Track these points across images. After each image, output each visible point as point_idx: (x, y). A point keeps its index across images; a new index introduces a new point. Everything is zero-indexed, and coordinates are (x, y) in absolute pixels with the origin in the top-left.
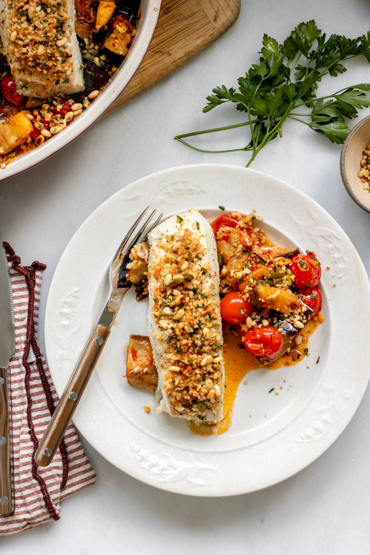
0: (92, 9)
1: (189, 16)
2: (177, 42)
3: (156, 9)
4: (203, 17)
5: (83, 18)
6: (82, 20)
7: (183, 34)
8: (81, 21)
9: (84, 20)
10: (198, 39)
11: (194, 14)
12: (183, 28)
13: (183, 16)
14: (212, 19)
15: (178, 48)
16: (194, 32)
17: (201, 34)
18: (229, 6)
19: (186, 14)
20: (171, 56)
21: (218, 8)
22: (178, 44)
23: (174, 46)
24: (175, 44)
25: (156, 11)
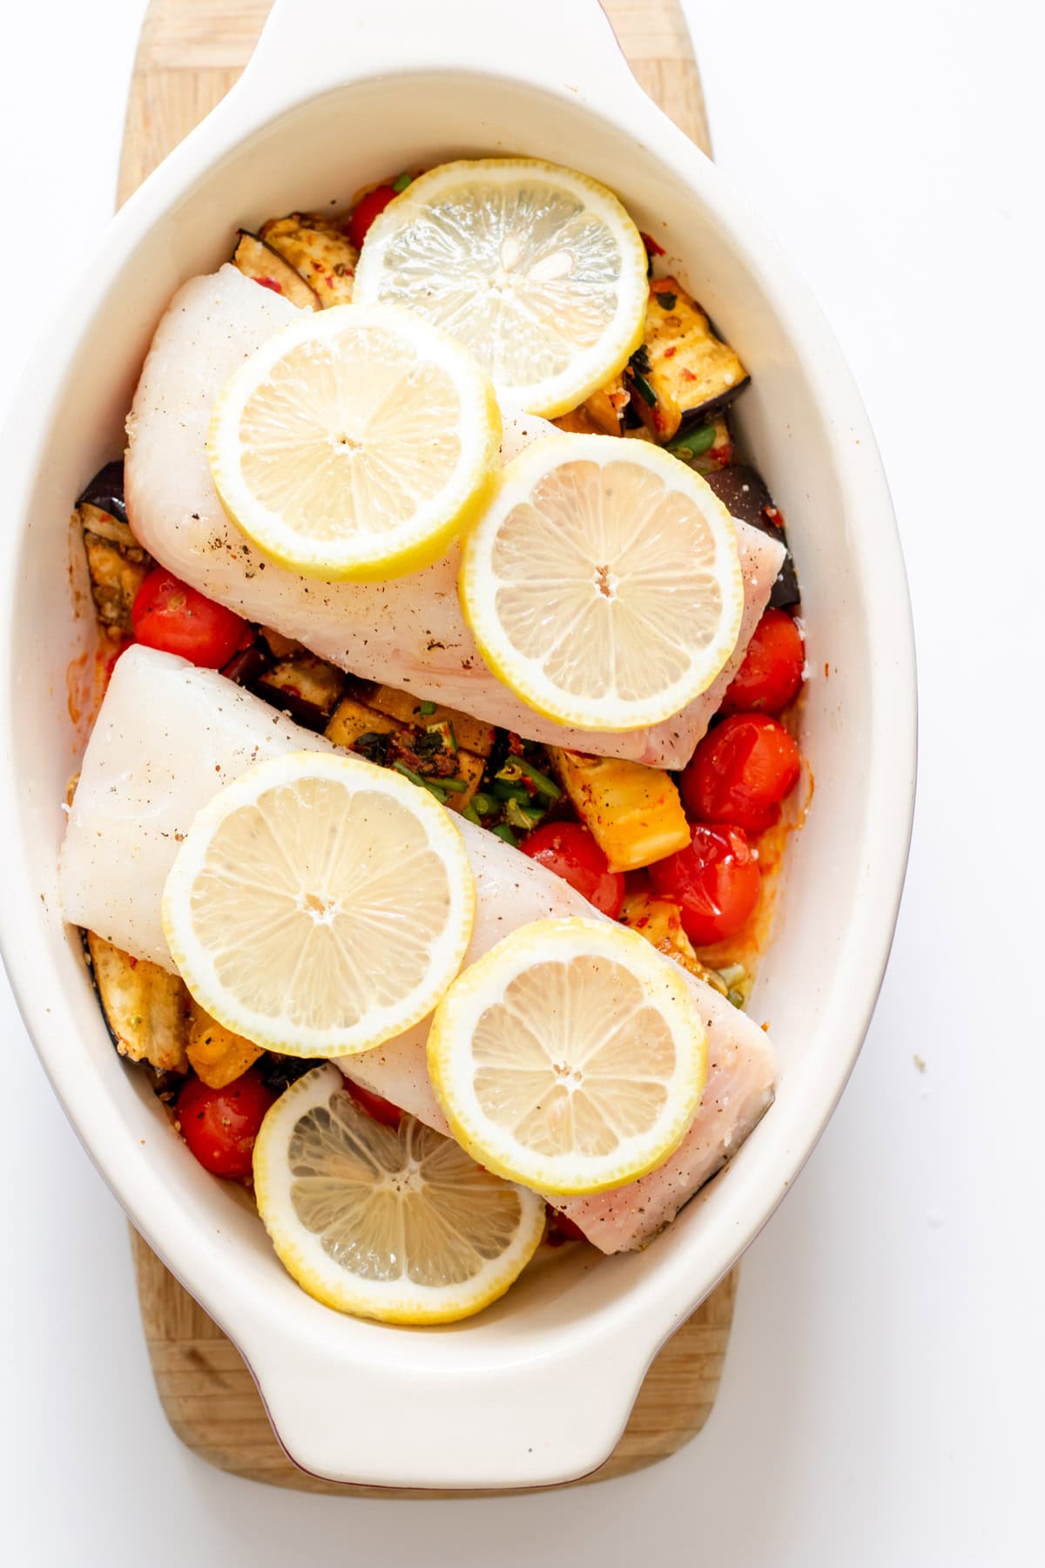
14: (202, 1347)
21: (222, 1385)
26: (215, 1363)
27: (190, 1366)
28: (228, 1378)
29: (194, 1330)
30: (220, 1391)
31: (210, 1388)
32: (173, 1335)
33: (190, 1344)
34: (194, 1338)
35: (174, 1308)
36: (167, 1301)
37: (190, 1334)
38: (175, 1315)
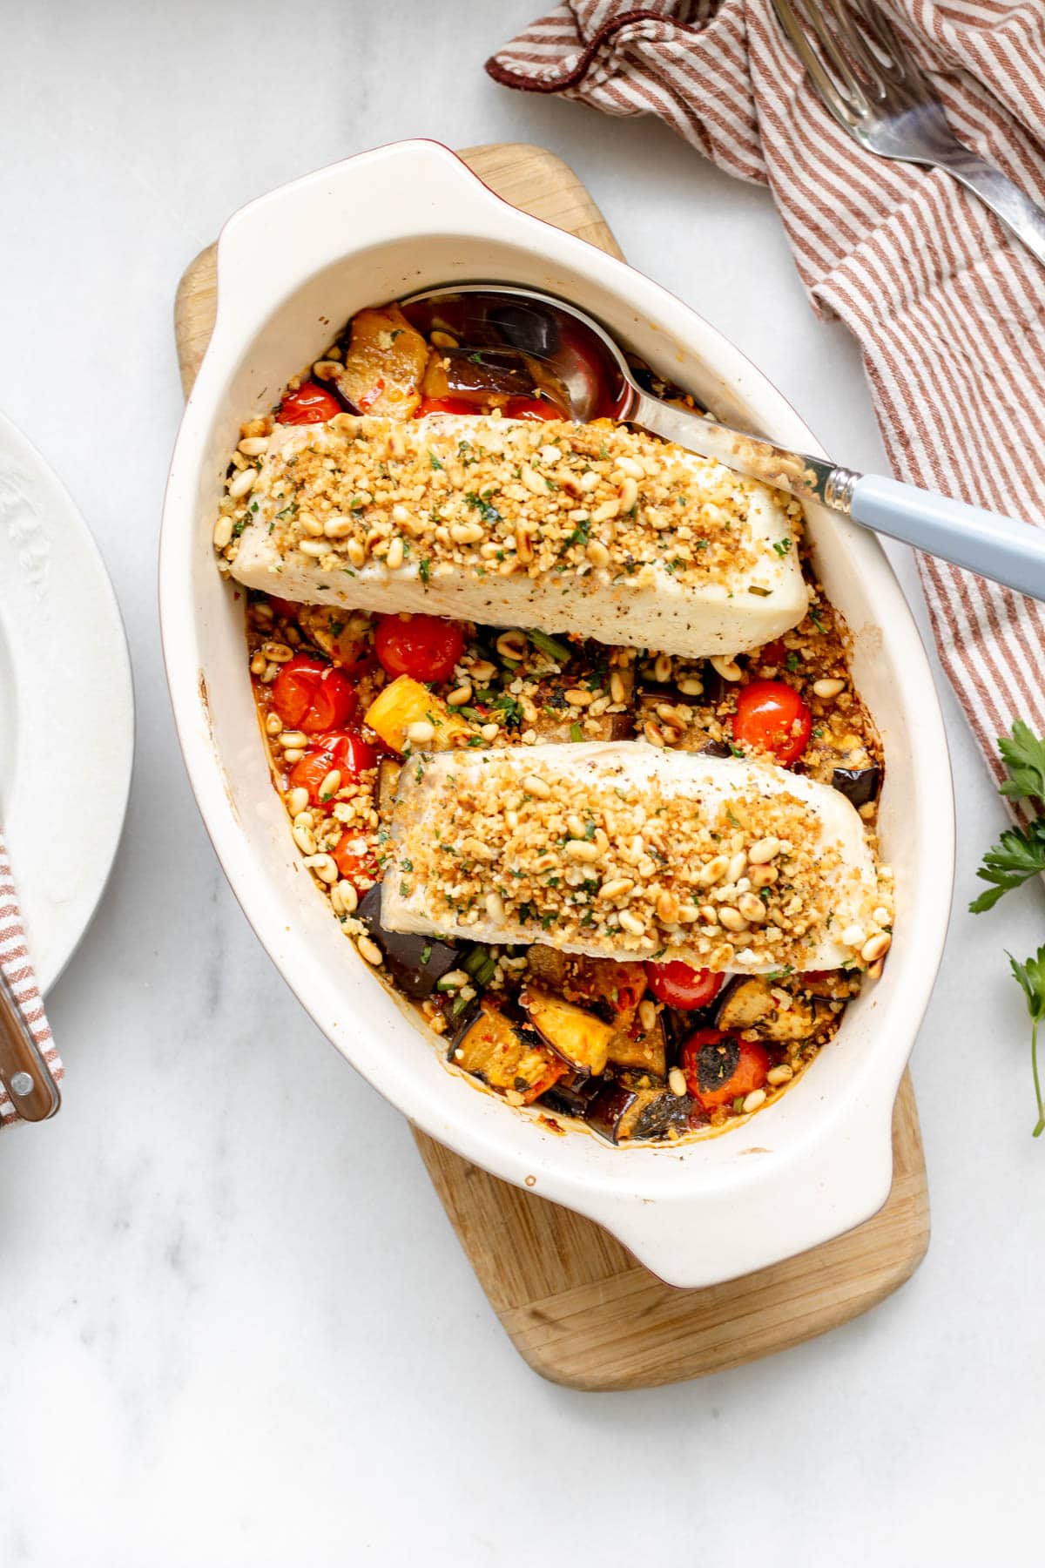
0: (596, 1000)
1: (560, 1247)
2: (498, 1203)
3: (531, 1181)
4: (551, 1285)
5: (576, 971)
6: (572, 967)
7: (515, 1221)
8: (569, 964)
9: (571, 971)
10: (495, 1257)
11: (564, 1261)
12: (531, 1224)
13: (564, 1229)
14: (540, 1306)
15: (480, 1199)
16: (516, 1252)
17: (507, 1269)
18: (565, 1359)
19: (568, 1240)
20: (464, 1178)
21: (565, 1329)
22: (493, 1202)
23: (488, 1190)
24: (495, 1197)
25: (526, 1181)
26: (553, 1316)
27: (535, 1323)
28: (566, 1323)
29: (530, 1295)
30: (566, 1334)
31: (555, 1335)
32: (515, 1304)
33: (529, 1307)
34: (531, 1302)
35: (510, 1284)
36: (502, 1281)
37: (527, 1299)
38: (511, 1288)
